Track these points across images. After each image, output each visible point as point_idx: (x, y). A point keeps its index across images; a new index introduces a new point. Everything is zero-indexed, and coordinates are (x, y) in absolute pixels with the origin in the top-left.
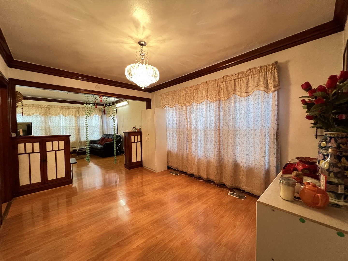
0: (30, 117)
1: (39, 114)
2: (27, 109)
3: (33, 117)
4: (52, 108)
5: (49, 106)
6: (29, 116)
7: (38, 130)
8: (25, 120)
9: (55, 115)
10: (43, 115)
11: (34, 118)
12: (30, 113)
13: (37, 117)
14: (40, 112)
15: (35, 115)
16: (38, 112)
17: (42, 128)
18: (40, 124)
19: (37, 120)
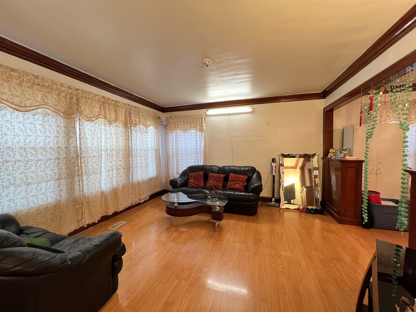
0: (26, 117)
1: (51, 108)
2: (16, 86)
3: (36, 117)
4: (84, 99)
5: (77, 90)
6: (20, 113)
7: (50, 159)
8: (9, 125)
9: (90, 119)
10: (64, 113)
11: (38, 122)
12: (28, 103)
13: (46, 119)
14: (56, 103)
15: (39, 110)
16: (50, 103)
17: (59, 154)
18: (55, 142)
19: (47, 127)
